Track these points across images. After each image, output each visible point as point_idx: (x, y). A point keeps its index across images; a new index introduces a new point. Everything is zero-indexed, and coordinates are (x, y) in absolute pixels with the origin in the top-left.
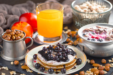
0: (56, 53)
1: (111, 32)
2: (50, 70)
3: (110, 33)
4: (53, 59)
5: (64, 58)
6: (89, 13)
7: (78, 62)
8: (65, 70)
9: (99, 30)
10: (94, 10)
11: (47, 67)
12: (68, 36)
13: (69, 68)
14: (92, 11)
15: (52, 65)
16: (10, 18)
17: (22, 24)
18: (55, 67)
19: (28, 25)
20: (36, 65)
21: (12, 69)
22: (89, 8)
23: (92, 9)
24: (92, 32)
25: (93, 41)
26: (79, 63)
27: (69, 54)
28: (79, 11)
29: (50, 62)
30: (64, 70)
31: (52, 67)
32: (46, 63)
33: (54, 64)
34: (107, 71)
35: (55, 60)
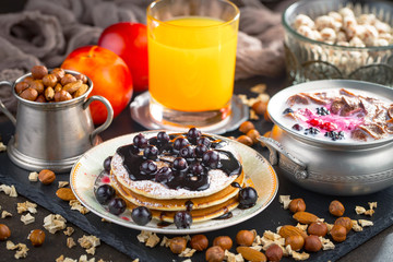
0: (172, 160)
1: (383, 115)
2: (136, 212)
3: (377, 116)
4: (153, 176)
5: (194, 179)
6: (339, 44)
7: (245, 199)
8: (187, 216)
9: (343, 102)
10: (359, 37)
11: (133, 200)
12: (253, 116)
13: (207, 215)
14: (349, 39)
15: (148, 195)
16: (78, 35)
17: (97, 54)
18: (156, 205)
19: (120, 62)
20: (101, 190)
21: (26, 194)
22: (342, 30)
23: (351, 34)
24: (320, 107)
25: (310, 136)
26: (247, 202)
27: (217, 168)
28: (303, 34)
29: (143, 184)
30: (183, 218)
31: (146, 204)
32: (130, 187)
33: (152, 192)
34: (334, 242)
35: (159, 182)
